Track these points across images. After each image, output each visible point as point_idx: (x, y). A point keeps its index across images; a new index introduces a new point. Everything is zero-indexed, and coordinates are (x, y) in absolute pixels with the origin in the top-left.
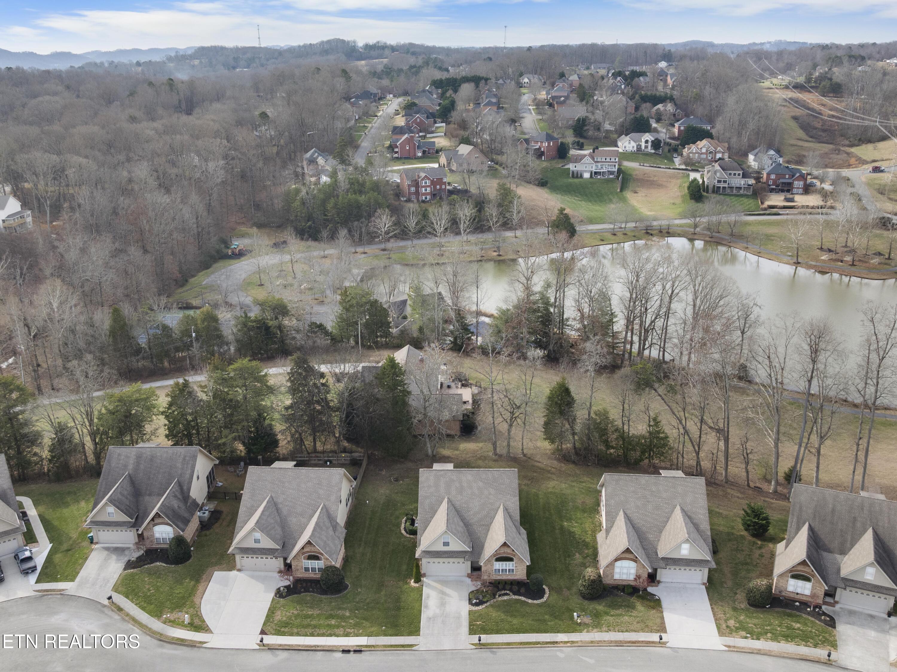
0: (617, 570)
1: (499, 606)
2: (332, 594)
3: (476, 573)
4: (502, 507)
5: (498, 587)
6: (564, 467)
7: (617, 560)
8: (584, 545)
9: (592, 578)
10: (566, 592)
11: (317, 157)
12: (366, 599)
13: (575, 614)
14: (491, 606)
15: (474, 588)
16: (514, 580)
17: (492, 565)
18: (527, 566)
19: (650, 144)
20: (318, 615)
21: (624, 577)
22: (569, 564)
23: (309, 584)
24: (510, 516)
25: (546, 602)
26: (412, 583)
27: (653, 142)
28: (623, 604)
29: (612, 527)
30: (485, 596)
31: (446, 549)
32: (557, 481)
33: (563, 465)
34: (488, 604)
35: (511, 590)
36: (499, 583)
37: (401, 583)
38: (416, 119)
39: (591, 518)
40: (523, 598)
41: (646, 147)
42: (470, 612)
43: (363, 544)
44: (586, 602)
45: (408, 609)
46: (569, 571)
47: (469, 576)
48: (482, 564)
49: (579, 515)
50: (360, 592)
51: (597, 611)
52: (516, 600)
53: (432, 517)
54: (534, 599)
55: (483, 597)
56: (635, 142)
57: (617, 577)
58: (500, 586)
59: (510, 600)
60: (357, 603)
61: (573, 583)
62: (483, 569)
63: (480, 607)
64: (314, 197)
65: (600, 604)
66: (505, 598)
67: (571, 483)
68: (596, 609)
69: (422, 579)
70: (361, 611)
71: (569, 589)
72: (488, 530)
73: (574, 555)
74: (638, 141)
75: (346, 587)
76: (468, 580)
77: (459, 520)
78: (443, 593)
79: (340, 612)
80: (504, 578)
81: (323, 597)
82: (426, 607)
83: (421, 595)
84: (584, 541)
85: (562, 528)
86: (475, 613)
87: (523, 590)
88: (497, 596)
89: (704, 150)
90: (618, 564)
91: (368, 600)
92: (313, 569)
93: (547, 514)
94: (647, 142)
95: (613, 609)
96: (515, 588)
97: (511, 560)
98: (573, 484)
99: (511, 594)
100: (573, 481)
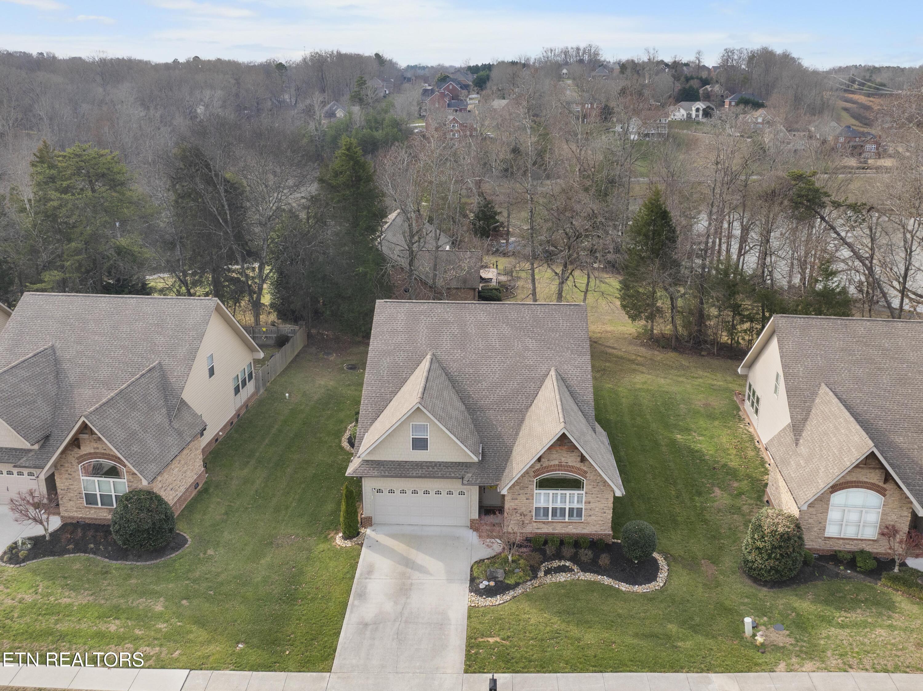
0: (834, 515)
1: (545, 598)
2: (139, 557)
3: (491, 519)
4: (553, 373)
5: (543, 552)
6: (659, 355)
7: (835, 488)
8: (727, 473)
9: (781, 529)
10: (707, 568)
11: (336, 109)
12: (218, 574)
13: (748, 620)
14: (527, 596)
15: (484, 552)
16: (583, 536)
17: (530, 498)
18: (616, 498)
19: (701, 113)
20: (84, 608)
21: (850, 532)
22: (703, 509)
23: (90, 533)
24: (572, 394)
25: (663, 590)
26: (339, 540)
27: (704, 110)
28: (861, 597)
29: (805, 420)
30: (512, 572)
31: (420, 456)
32: (649, 374)
33: (656, 353)
34: (519, 591)
35: (574, 559)
36: (546, 542)
37: (312, 540)
38: (448, 86)
39: (729, 428)
40: (606, 580)
41: (697, 116)
42: (472, 612)
43: (253, 462)
44: (764, 591)
45: (313, 599)
46: (706, 522)
47: (474, 526)
48: (504, 492)
49: (702, 423)
50: (210, 558)
51: (798, 615)
52: (590, 583)
53: (395, 393)
54: (634, 583)
55: (507, 574)
56: (685, 110)
57: (832, 531)
58: (550, 550)
59: (573, 583)
60: (194, 581)
61: (720, 548)
62: (508, 505)
63: (498, 600)
64: (325, 134)
65: (801, 597)
66: (562, 577)
67: (675, 378)
68: (794, 609)
69: (362, 530)
70: (195, 602)
71: (714, 560)
72: (522, 421)
73: (710, 491)
74: (689, 109)
75: (181, 542)
76: (472, 537)
77: (455, 398)
78: (408, 563)
79: (142, 603)
80: (559, 529)
81: (115, 564)
82: (362, 596)
83: (354, 567)
84: (725, 466)
85: (673, 443)
86: (484, 614)
87: (604, 560)
88: (541, 574)
89: (760, 120)
90: (838, 498)
91: (223, 577)
92: (106, 499)
93: (639, 421)
94: (698, 110)
95: (839, 609)
96: (586, 555)
97: (576, 484)
98: (681, 379)
99: (575, 568)
100: (679, 376)
